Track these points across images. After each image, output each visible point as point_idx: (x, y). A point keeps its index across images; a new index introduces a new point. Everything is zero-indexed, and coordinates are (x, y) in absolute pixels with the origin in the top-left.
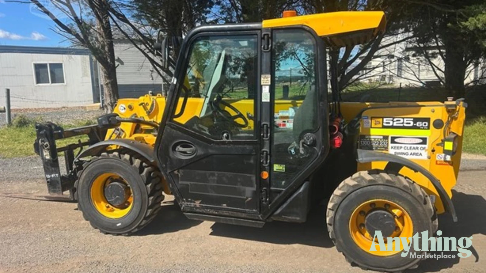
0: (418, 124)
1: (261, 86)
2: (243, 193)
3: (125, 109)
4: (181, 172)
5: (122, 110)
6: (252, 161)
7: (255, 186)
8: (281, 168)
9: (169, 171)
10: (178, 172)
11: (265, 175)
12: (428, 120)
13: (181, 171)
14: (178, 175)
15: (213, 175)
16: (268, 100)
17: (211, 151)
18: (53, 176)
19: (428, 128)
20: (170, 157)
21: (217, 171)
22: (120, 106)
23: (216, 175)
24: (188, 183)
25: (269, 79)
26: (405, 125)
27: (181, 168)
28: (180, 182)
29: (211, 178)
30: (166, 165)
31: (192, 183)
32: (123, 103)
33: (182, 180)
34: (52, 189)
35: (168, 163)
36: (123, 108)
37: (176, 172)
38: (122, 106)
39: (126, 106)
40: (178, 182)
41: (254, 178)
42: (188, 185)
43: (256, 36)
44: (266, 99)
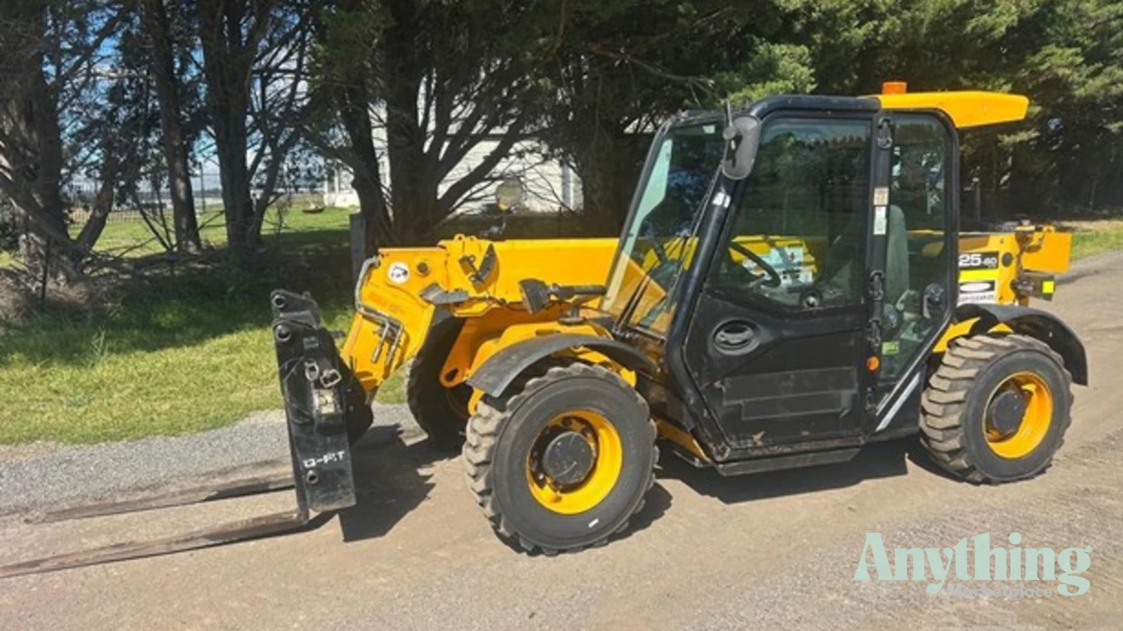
0: (988, 261)
1: (874, 207)
2: (835, 402)
3: (405, 273)
4: (727, 383)
5: (399, 276)
6: (852, 343)
7: (857, 385)
8: (893, 348)
9: (706, 384)
10: (722, 383)
11: (874, 363)
12: (995, 254)
13: (727, 380)
14: (721, 389)
15: (787, 378)
16: (883, 232)
17: (786, 333)
18: (326, 459)
19: (997, 266)
20: (708, 356)
21: (794, 369)
22: (393, 266)
23: (792, 377)
24: (741, 402)
25: (886, 195)
26: (973, 264)
27: (728, 375)
28: (725, 403)
29: (784, 384)
30: (700, 373)
31: (747, 400)
32: (399, 260)
33: (728, 399)
34: (322, 496)
35: (704, 369)
36: (401, 272)
37: (717, 384)
38: (397, 268)
39: (409, 267)
40: (721, 404)
41: (855, 374)
42: (739, 406)
43: (869, 122)
44: (880, 230)
